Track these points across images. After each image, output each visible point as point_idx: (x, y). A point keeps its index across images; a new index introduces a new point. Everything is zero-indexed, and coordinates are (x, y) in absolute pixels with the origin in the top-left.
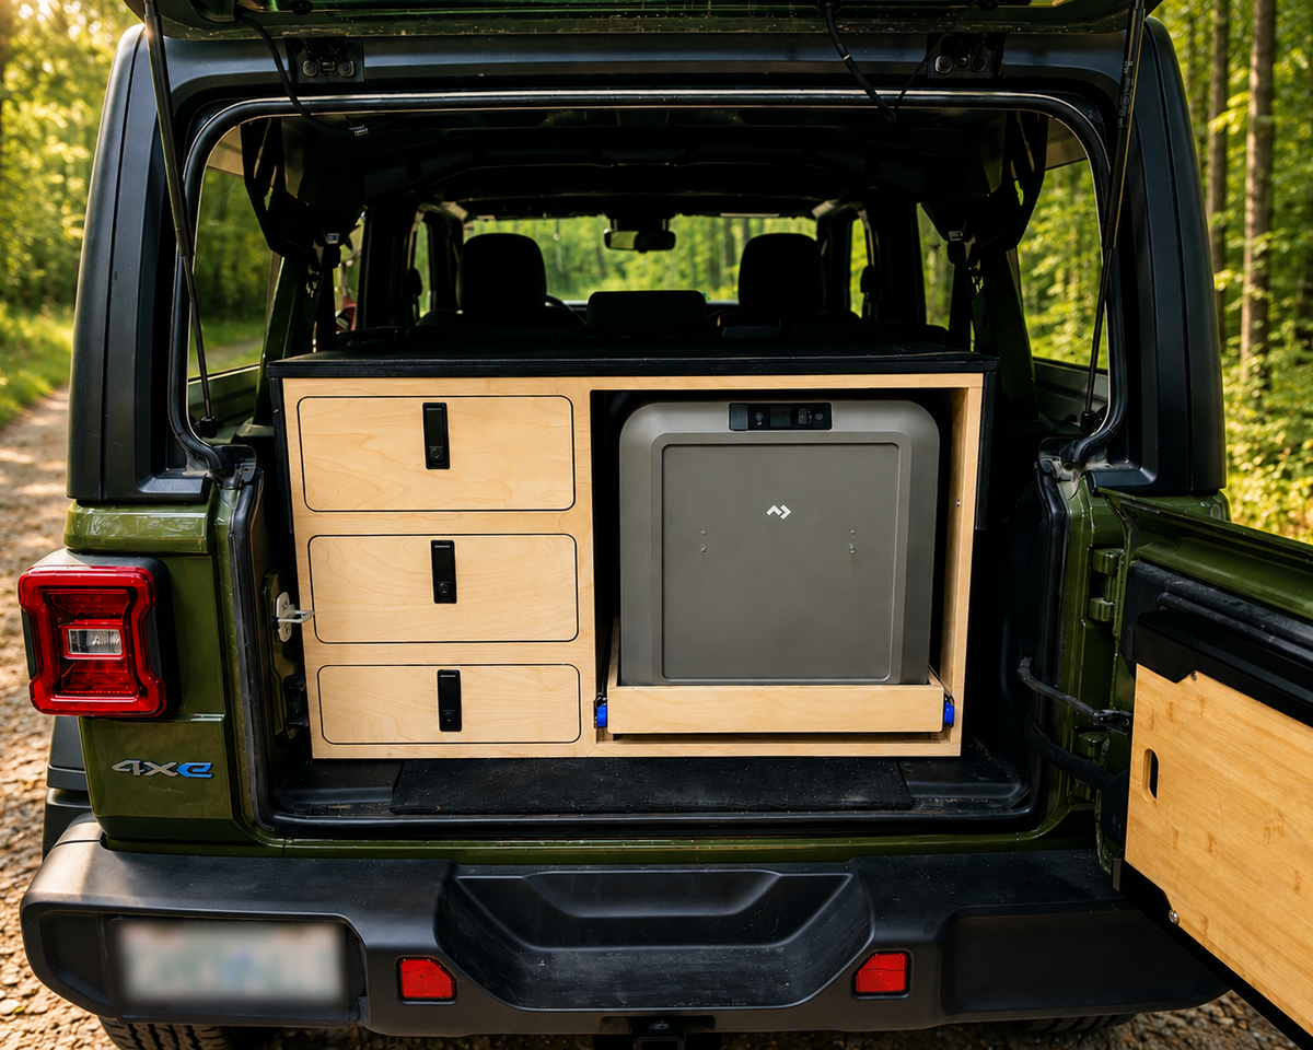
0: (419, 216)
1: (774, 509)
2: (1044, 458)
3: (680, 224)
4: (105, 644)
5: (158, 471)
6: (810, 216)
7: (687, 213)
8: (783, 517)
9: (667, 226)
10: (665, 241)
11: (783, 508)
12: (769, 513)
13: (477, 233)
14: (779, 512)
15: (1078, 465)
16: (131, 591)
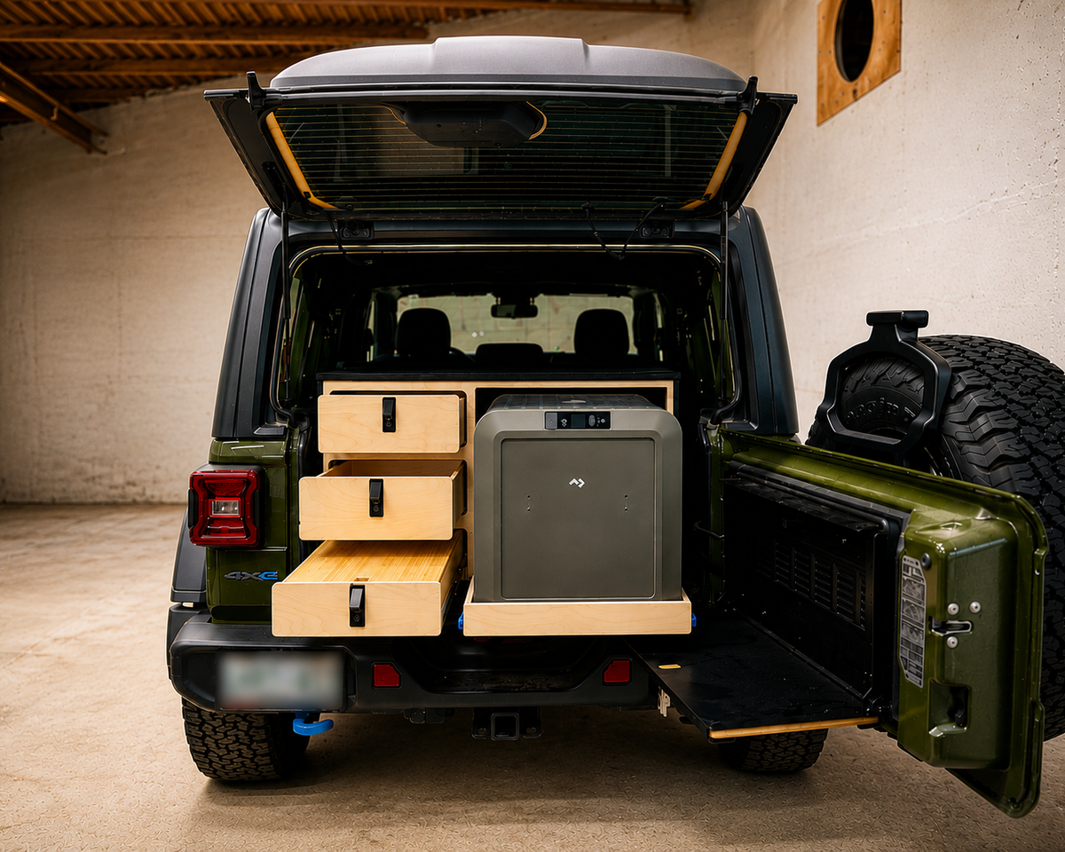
0: (374, 295)
1: (574, 481)
2: (702, 419)
3: (541, 301)
4: (230, 509)
5: (261, 424)
6: (629, 296)
7: (547, 293)
8: (580, 486)
9: (533, 301)
10: (532, 312)
11: (580, 480)
12: (571, 483)
13: (409, 308)
14: (577, 483)
15: (717, 421)
16: (246, 481)
